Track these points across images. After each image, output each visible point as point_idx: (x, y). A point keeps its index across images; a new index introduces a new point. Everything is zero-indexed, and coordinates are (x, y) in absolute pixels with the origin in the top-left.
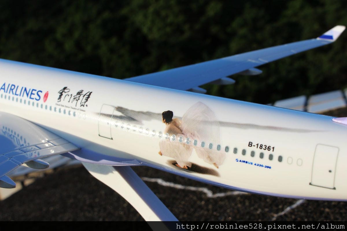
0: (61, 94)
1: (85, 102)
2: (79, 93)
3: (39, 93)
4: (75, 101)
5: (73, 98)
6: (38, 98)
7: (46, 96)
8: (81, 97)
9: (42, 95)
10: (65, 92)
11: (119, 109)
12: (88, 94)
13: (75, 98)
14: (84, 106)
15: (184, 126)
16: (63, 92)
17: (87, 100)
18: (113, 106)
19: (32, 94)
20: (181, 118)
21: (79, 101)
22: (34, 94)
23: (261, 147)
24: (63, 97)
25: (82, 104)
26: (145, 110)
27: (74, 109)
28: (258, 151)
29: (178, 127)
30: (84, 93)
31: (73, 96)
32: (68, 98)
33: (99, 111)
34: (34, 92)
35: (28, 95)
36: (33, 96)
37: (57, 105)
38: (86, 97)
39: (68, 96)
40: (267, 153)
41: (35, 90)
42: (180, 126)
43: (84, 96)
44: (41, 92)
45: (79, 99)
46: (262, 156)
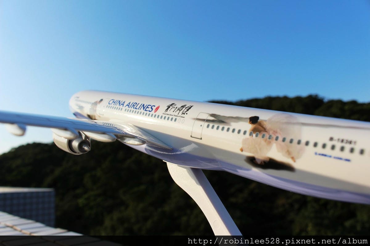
0: (169, 107)
1: (186, 111)
2: (183, 107)
3: (153, 107)
4: (179, 111)
5: (177, 109)
6: (151, 110)
7: (157, 108)
8: (184, 108)
9: (154, 108)
10: (172, 106)
11: (213, 115)
12: (190, 107)
13: (179, 109)
14: (184, 114)
15: (267, 126)
16: (171, 106)
17: (188, 110)
18: (208, 114)
19: (147, 107)
20: (265, 121)
21: (182, 111)
22: (149, 108)
23: (342, 141)
24: (170, 109)
25: (183, 113)
26: (235, 116)
27: (176, 116)
28: (339, 145)
29: (262, 127)
30: (186, 106)
31: (178, 108)
32: (173, 109)
33: (196, 117)
34: (149, 107)
35: (144, 108)
36: (147, 109)
37: (164, 114)
38: (188, 108)
39: (174, 108)
40: (348, 147)
41: (151, 105)
42: (264, 126)
43: (186, 108)
44: (154, 106)
45: (182, 110)
46: (342, 149)
